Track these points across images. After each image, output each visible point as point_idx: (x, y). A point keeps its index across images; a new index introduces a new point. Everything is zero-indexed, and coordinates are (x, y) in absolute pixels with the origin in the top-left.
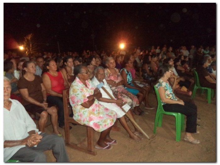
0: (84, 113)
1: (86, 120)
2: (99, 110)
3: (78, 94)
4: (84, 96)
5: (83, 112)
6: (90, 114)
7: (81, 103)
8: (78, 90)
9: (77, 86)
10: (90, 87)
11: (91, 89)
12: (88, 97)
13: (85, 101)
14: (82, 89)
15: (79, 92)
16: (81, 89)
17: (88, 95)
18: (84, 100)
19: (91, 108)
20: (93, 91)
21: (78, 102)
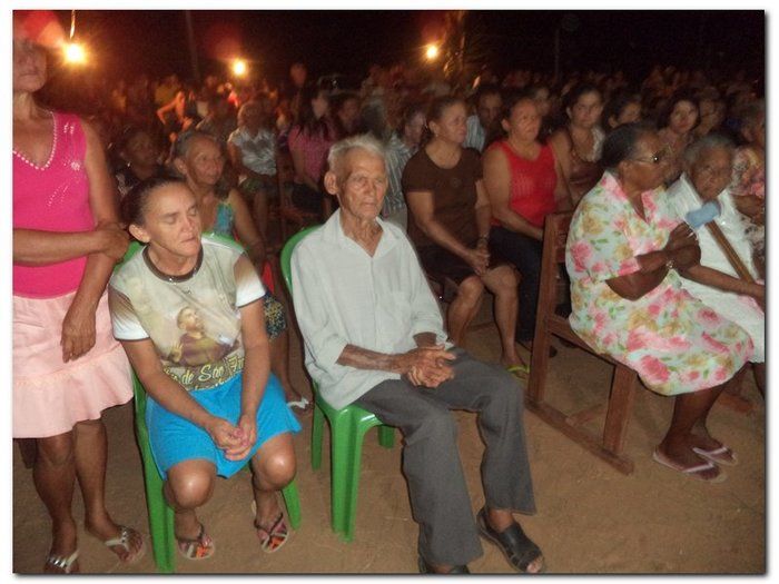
0: (615, 312)
1: (615, 339)
2: (675, 314)
3: (605, 241)
4: (627, 251)
5: (611, 310)
6: (636, 322)
7: (608, 277)
8: (607, 223)
9: (606, 209)
10: (657, 218)
11: (662, 224)
12: (641, 258)
13: (624, 272)
14: (622, 225)
15: (608, 232)
16: (619, 224)
17: (640, 250)
18: (625, 266)
19: (645, 302)
20: (665, 234)
21: (596, 268)
